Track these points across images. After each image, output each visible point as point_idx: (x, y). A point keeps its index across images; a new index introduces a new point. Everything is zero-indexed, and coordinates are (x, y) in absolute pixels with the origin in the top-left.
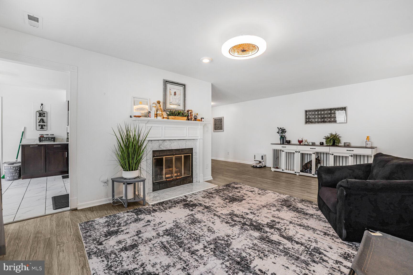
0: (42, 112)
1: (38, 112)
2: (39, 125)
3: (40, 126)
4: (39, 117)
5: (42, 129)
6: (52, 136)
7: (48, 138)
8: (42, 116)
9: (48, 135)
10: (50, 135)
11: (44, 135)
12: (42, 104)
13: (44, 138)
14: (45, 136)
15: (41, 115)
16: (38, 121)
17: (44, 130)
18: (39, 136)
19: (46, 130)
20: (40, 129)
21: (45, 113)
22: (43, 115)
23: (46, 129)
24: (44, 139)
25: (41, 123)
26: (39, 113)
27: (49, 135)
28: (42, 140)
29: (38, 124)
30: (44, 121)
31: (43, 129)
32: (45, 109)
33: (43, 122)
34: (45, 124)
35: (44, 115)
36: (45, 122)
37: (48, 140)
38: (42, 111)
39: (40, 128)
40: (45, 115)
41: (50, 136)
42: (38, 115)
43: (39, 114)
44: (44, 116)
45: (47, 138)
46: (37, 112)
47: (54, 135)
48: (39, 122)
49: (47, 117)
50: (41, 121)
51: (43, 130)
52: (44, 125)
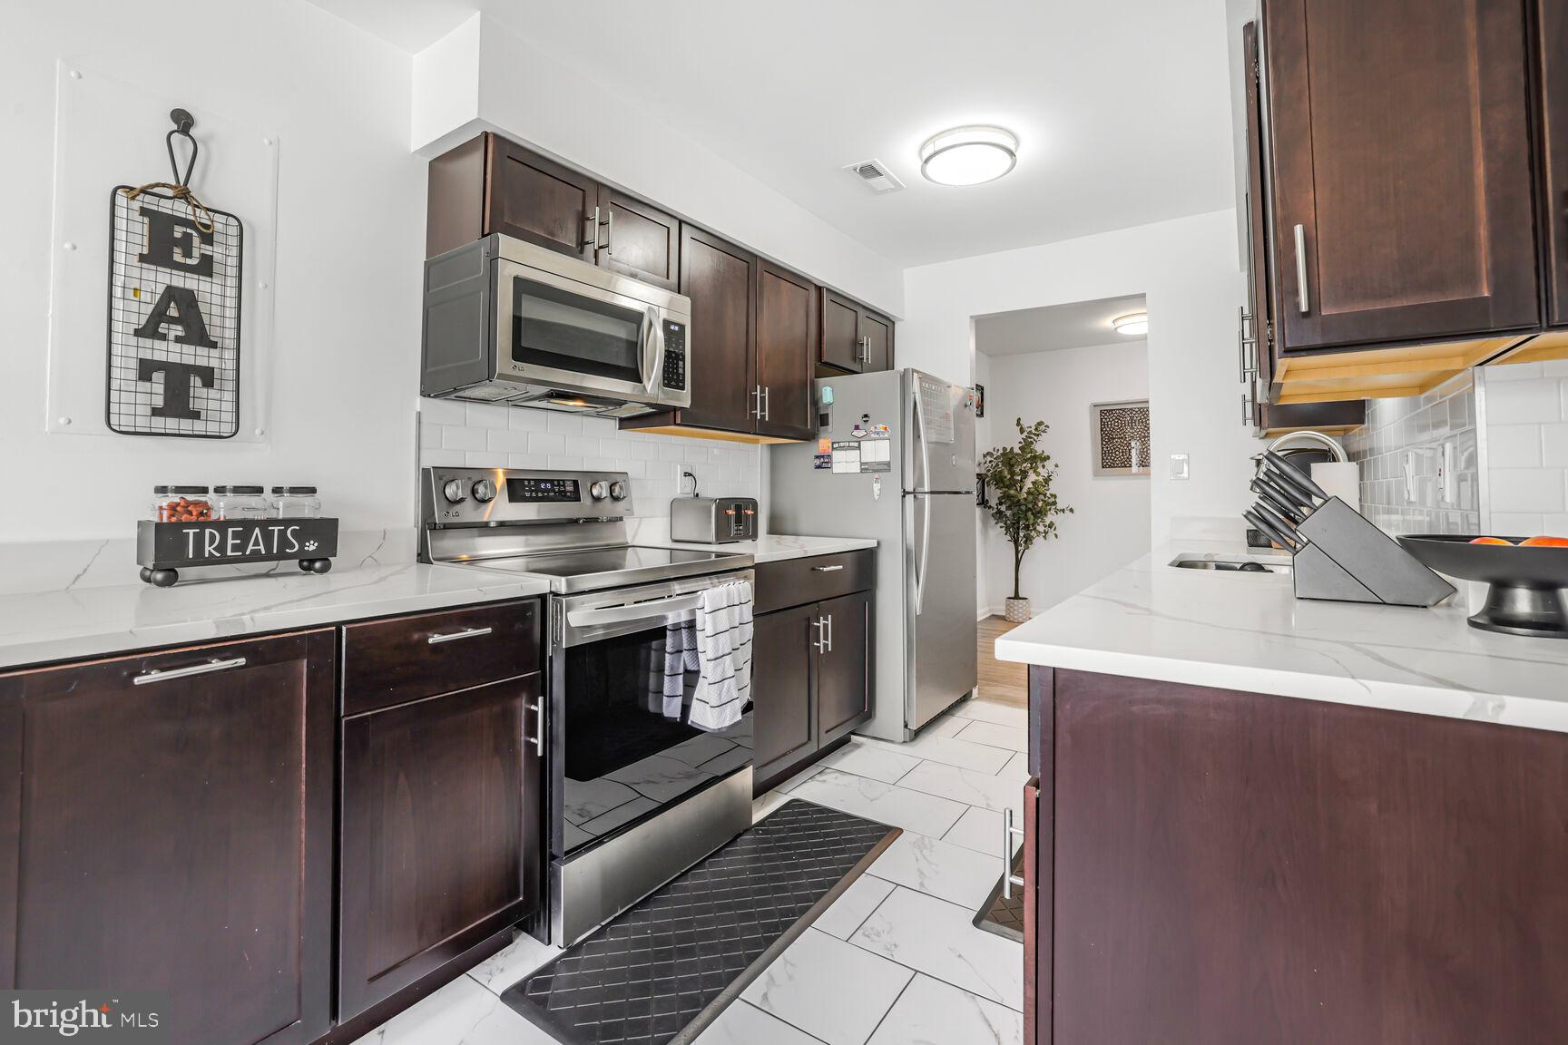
0: (181, 209)
1: (136, 205)
2: (146, 370)
3: (159, 377)
4: (142, 258)
5: (172, 424)
6: (306, 508)
7: (265, 524)
8: (188, 254)
9: (259, 490)
10: (277, 490)
11: (211, 498)
12: (183, 122)
13: (222, 526)
14: (221, 508)
15: (177, 242)
16: (133, 313)
17: (199, 426)
18: (152, 509)
19: (227, 429)
20: (156, 412)
21: (219, 223)
22: (199, 248)
23: (228, 417)
24: (222, 548)
25: (164, 337)
26: (144, 212)
27: (268, 490)
28: (200, 560)
29: (129, 351)
30: (206, 319)
31: (196, 415)
32: (217, 187)
33: (198, 334)
34: (214, 363)
35: (207, 250)
36: (214, 333)
37: (269, 557)
38: (184, 194)
39: (159, 401)
40: (216, 252)
41: (283, 508)
42: (135, 235)
43: (141, 227)
44: (206, 267)
45: (248, 525)
46: (121, 199)
47: (312, 491)
48: (149, 330)
49: (232, 282)
50: (173, 320)
51: (186, 425)
52: (208, 377)
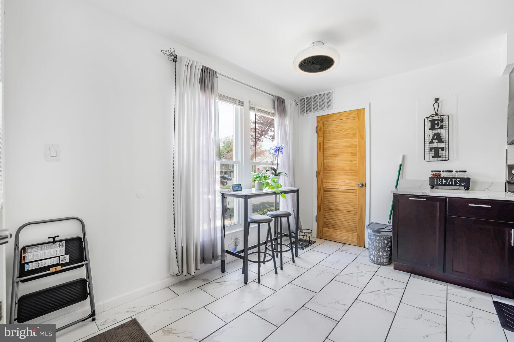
0: (436, 118)
1: (429, 119)
2: (431, 149)
3: (433, 150)
4: (430, 129)
5: (436, 159)
6: (462, 175)
7: (451, 178)
8: (438, 126)
9: (452, 171)
10: (456, 171)
11: (441, 173)
12: (437, 100)
13: (442, 178)
14: (443, 175)
15: (436, 124)
16: (428, 140)
17: (441, 159)
18: (430, 175)
19: (447, 159)
20: (433, 157)
21: (444, 117)
22: (440, 124)
23: (447, 156)
24: (442, 182)
25: (434, 143)
26: (430, 121)
27: (454, 172)
28: (438, 185)
29: (428, 146)
30: (442, 137)
31: (440, 157)
32: (444, 110)
33: (440, 141)
34: (444, 146)
35: (442, 124)
36: (444, 140)
37: (452, 185)
38: (436, 114)
39: (433, 155)
40: (444, 124)
41: (457, 175)
42: (428, 125)
43: (430, 123)
44: (442, 127)
45: (447, 178)
46: (426, 120)
47: (465, 171)
48: (431, 142)
49: (447, 128)
50: (435, 139)
51: (439, 159)
52: (443, 149)
